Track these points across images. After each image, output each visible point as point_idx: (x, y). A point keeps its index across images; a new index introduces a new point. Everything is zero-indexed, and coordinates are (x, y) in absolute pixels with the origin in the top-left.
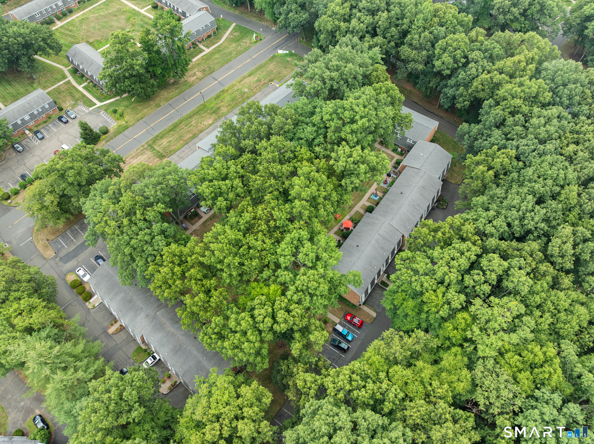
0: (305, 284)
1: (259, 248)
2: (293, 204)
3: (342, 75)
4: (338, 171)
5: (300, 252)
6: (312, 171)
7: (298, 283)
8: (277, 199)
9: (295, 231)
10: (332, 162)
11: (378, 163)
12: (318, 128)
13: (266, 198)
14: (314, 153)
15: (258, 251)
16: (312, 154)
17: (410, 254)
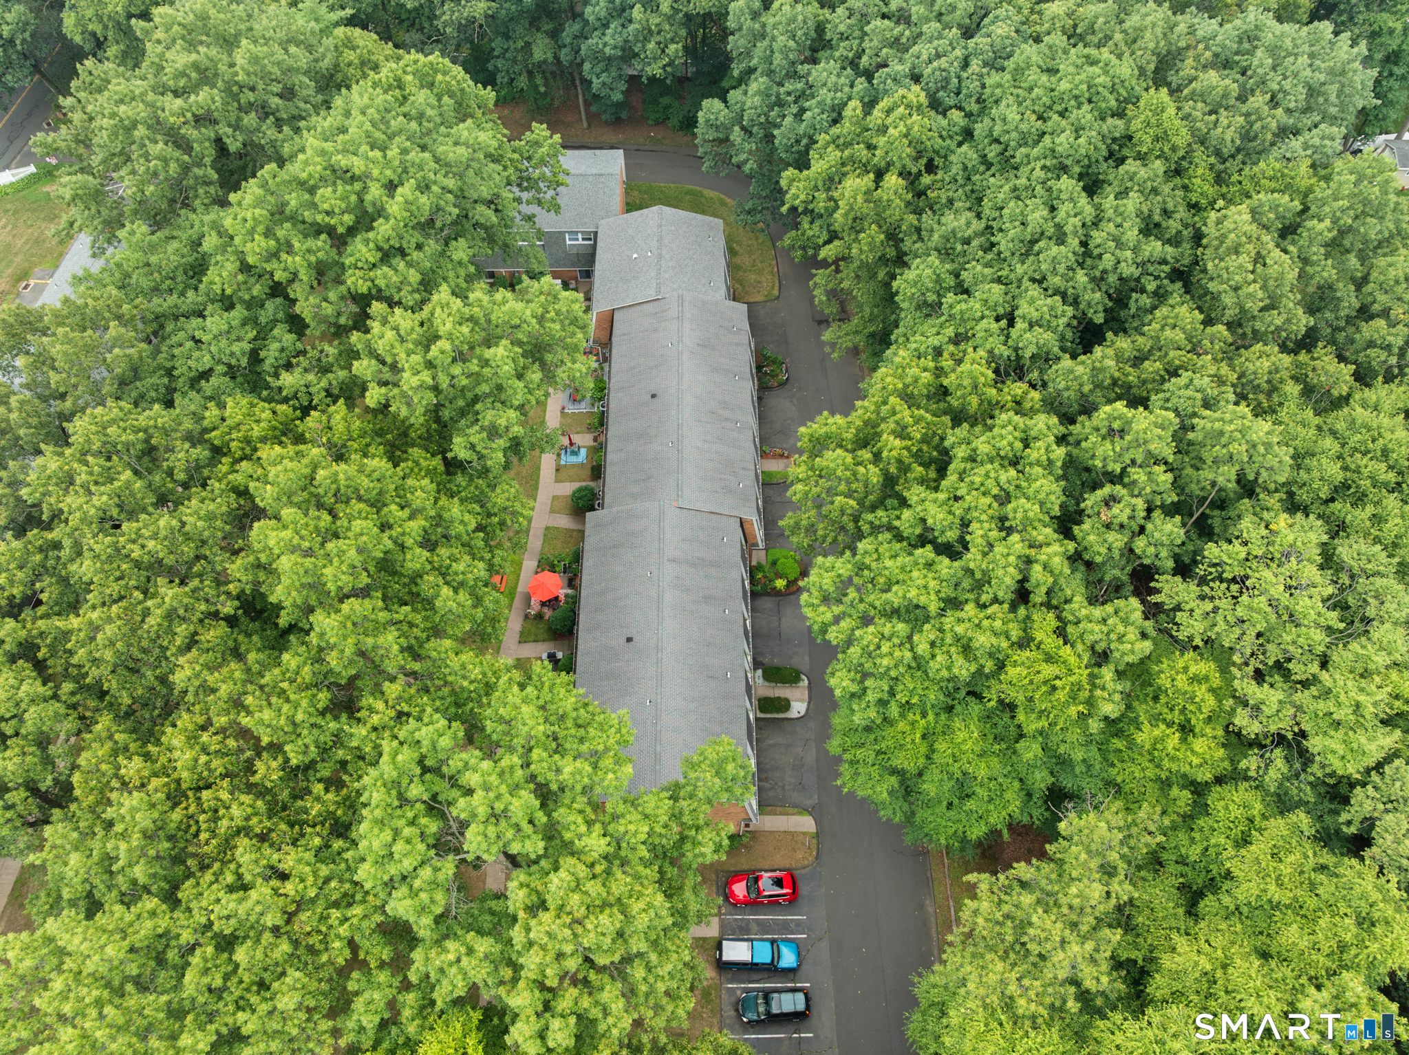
0: (568, 948)
1: (270, 920)
2: (313, 638)
3: (235, 97)
4: (418, 419)
5: (464, 825)
6: (315, 467)
7: (531, 962)
8: (237, 654)
9: (387, 746)
10: (373, 396)
11: (541, 320)
12: (249, 305)
13: (178, 678)
14: (286, 400)
15: (276, 930)
16: (281, 408)
17: (843, 566)
